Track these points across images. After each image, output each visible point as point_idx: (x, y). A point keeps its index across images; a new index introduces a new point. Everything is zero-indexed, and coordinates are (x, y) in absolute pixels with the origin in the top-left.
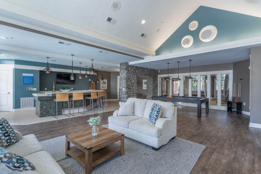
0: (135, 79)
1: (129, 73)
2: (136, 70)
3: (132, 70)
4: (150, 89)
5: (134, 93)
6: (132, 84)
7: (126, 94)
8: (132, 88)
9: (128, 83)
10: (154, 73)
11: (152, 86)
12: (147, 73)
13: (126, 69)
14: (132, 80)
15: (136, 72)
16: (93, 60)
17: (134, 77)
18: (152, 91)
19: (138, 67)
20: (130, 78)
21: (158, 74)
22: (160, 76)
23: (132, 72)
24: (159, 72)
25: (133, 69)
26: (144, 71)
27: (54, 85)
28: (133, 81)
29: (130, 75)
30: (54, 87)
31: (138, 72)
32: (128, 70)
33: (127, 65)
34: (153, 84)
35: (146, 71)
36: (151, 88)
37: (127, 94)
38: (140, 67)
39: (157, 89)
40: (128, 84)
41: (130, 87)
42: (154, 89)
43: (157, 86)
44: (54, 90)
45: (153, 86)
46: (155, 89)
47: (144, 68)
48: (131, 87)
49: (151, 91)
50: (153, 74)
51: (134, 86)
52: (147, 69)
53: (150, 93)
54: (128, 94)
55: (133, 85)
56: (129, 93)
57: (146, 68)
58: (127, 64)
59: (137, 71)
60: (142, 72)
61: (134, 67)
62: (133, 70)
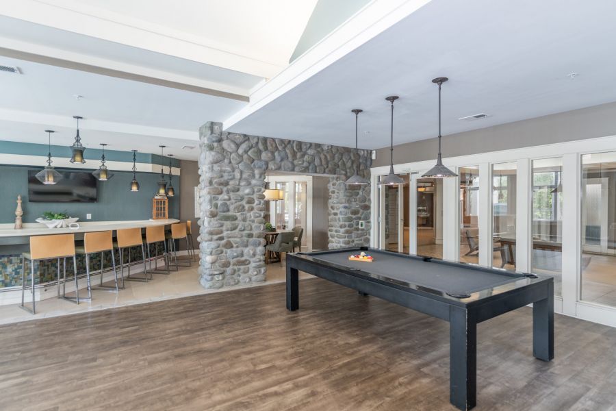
0: (254, 182)
1: (226, 161)
2: (260, 152)
3: (240, 151)
4: (337, 217)
5: (250, 236)
6: (244, 203)
7: (211, 240)
8: (239, 218)
9: (220, 197)
10: (353, 162)
11: (342, 210)
12: (317, 162)
13: (211, 148)
14: (241, 189)
15: (260, 159)
16: (78, 118)
17: (253, 176)
18: (345, 226)
19: (274, 140)
20: (233, 178)
21: (372, 163)
22: (379, 172)
23: (241, 156)
24: (374, 157)
25: (244, 146)
26: (303, 156)
27: (19, 204)
28: (247, 191)
29: (228, 169)
30: (19, 211)
31: (274, 159)
32: (223, 149)
33: (212, 133)
34: (349, 201)
35: (313, 156)
36: (341, 217)
37: (215, 237)
38: (282, 141)
39: (367, 218)
40: (219, 203)
41: (230, 213)
42: (350, 219)
43: (367, 208)
44: (18, 222)
45: (345, 207)
46: (360, 218)
47: (300, 144)
48: (238, 215)
49: (341, 227)
50: (349, 164)
51: (252, 209)
52: (318, 146)
53: (336, 231)
54: (221, 239)
55: (247, 206)
56: (225, 234)
57: (311, 144)
58: (216, 128)
59: (264, 156)
60: (290, 159)
61: (254, 141)
62: (246, 152)
